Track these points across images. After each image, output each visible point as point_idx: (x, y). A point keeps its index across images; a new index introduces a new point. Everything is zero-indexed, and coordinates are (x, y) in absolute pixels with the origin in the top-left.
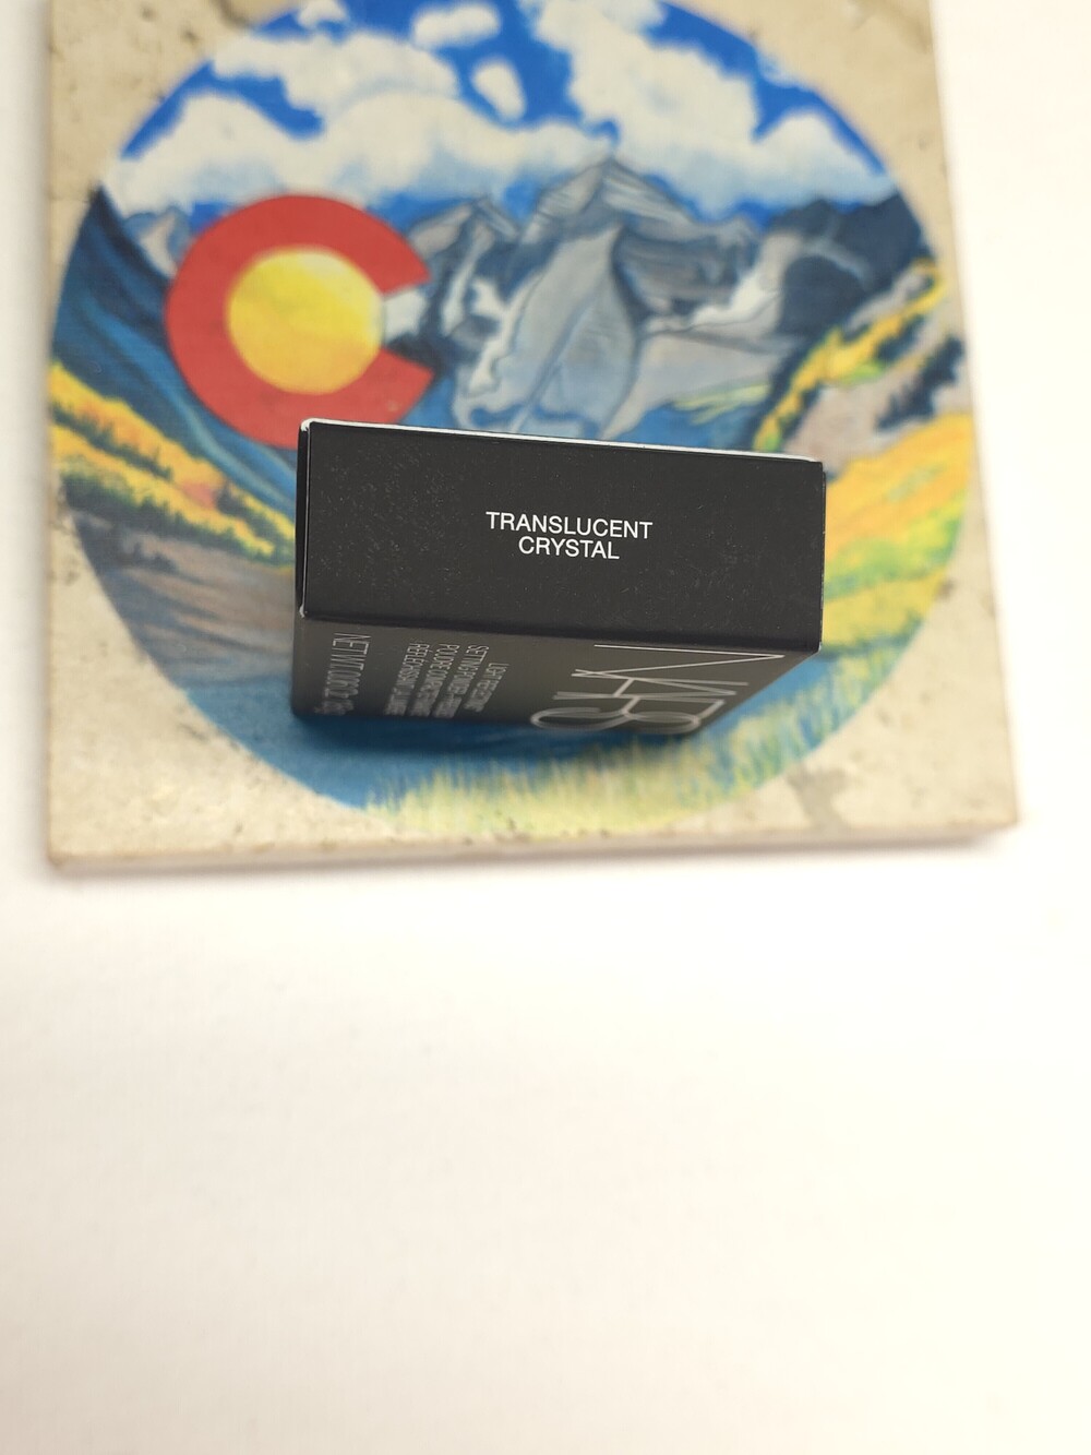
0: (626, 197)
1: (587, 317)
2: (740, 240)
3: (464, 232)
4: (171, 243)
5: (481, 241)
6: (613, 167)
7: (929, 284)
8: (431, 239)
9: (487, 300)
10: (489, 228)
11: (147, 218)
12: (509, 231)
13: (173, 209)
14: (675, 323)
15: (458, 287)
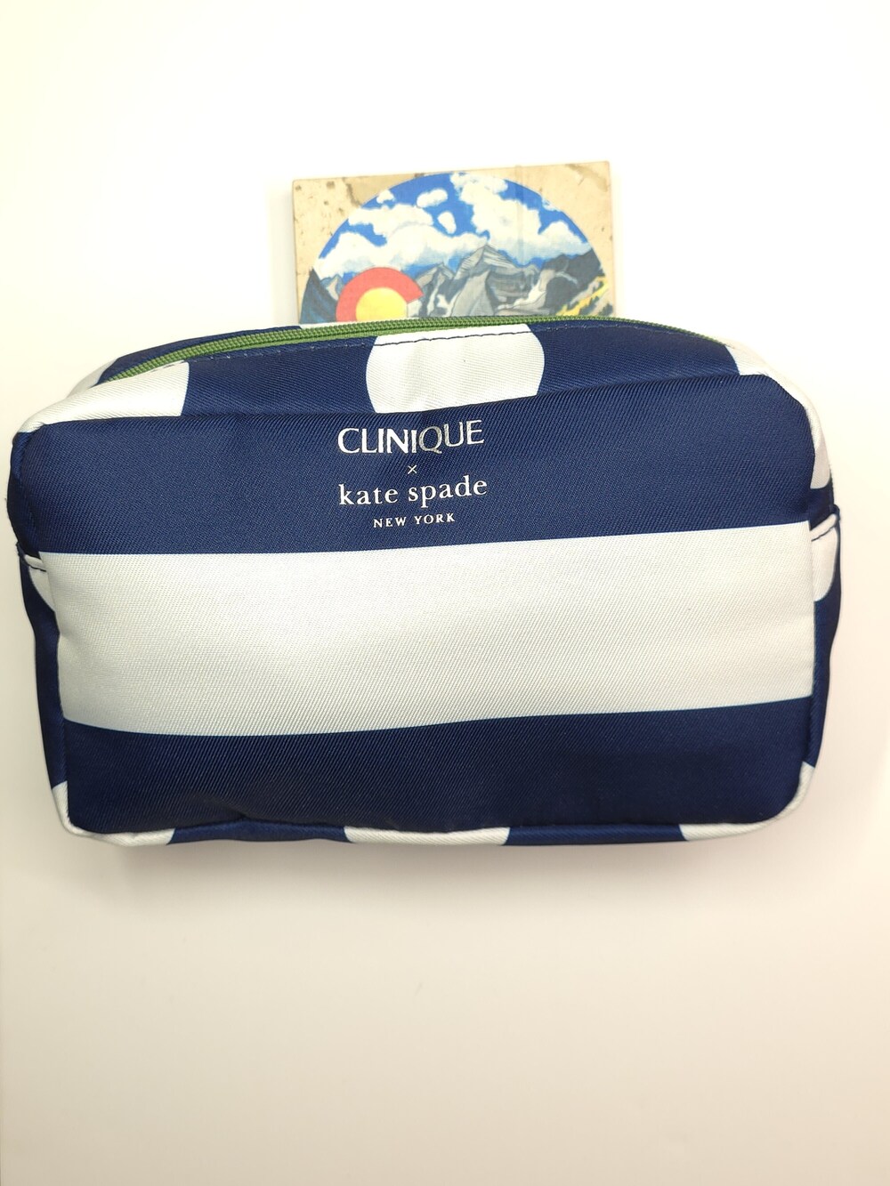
0: (492, 260)
1: (476, 306)
2: (533, 273)
3: (435, 276)
4: (337, 289)
5: (441, 281)
6: (487, 248)
7: (601, 285)
8: (424, 280)
9: (442, 303)
10: (443, 274)
11: (329, 280)
12: (450, 276)
13: (337, 275)
14: (508, 306)
15: (432, 298)
